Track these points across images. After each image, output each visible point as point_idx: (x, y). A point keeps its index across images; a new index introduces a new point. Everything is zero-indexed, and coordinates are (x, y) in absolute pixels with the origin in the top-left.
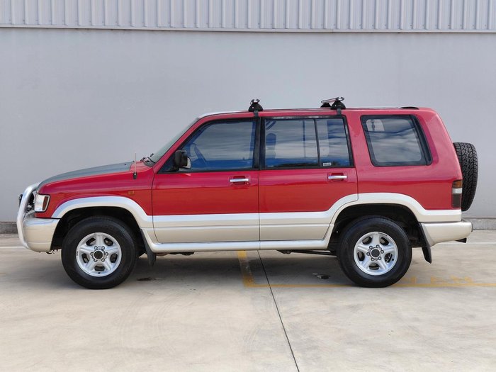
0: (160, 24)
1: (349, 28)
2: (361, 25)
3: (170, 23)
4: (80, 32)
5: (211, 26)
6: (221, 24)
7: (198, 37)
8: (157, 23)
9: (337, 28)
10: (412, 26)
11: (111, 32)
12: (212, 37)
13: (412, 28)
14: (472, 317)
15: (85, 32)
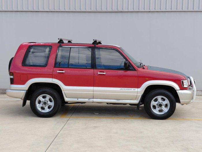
0: (50, 9)
1: (128, 10)
2: (133, 9)
3: (54, 8)
4: (19, 12)
5: (71, 9)
6: (75, 8)
7: (66, 14)
8: (49, 8)
9: (123, 10)
10: (155, 9)
11: (31, 12)
12: (71, 14)
13: (155, 10)
14: (141, 132)
15: (21, 12)
